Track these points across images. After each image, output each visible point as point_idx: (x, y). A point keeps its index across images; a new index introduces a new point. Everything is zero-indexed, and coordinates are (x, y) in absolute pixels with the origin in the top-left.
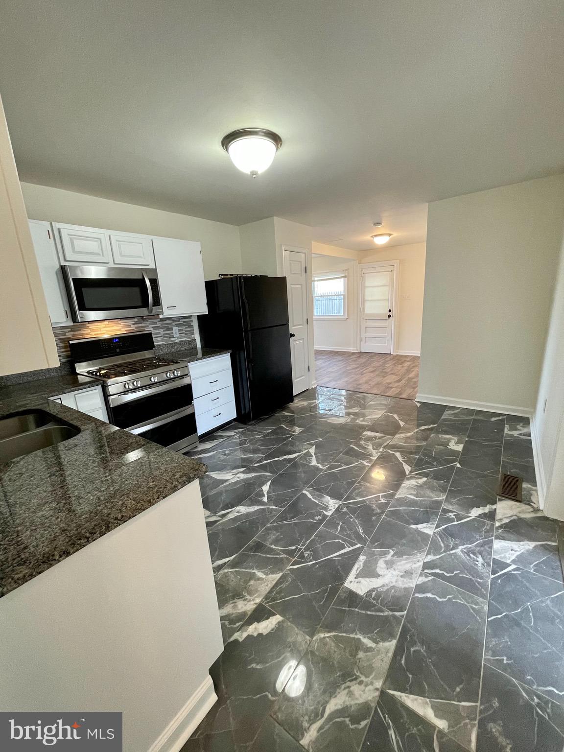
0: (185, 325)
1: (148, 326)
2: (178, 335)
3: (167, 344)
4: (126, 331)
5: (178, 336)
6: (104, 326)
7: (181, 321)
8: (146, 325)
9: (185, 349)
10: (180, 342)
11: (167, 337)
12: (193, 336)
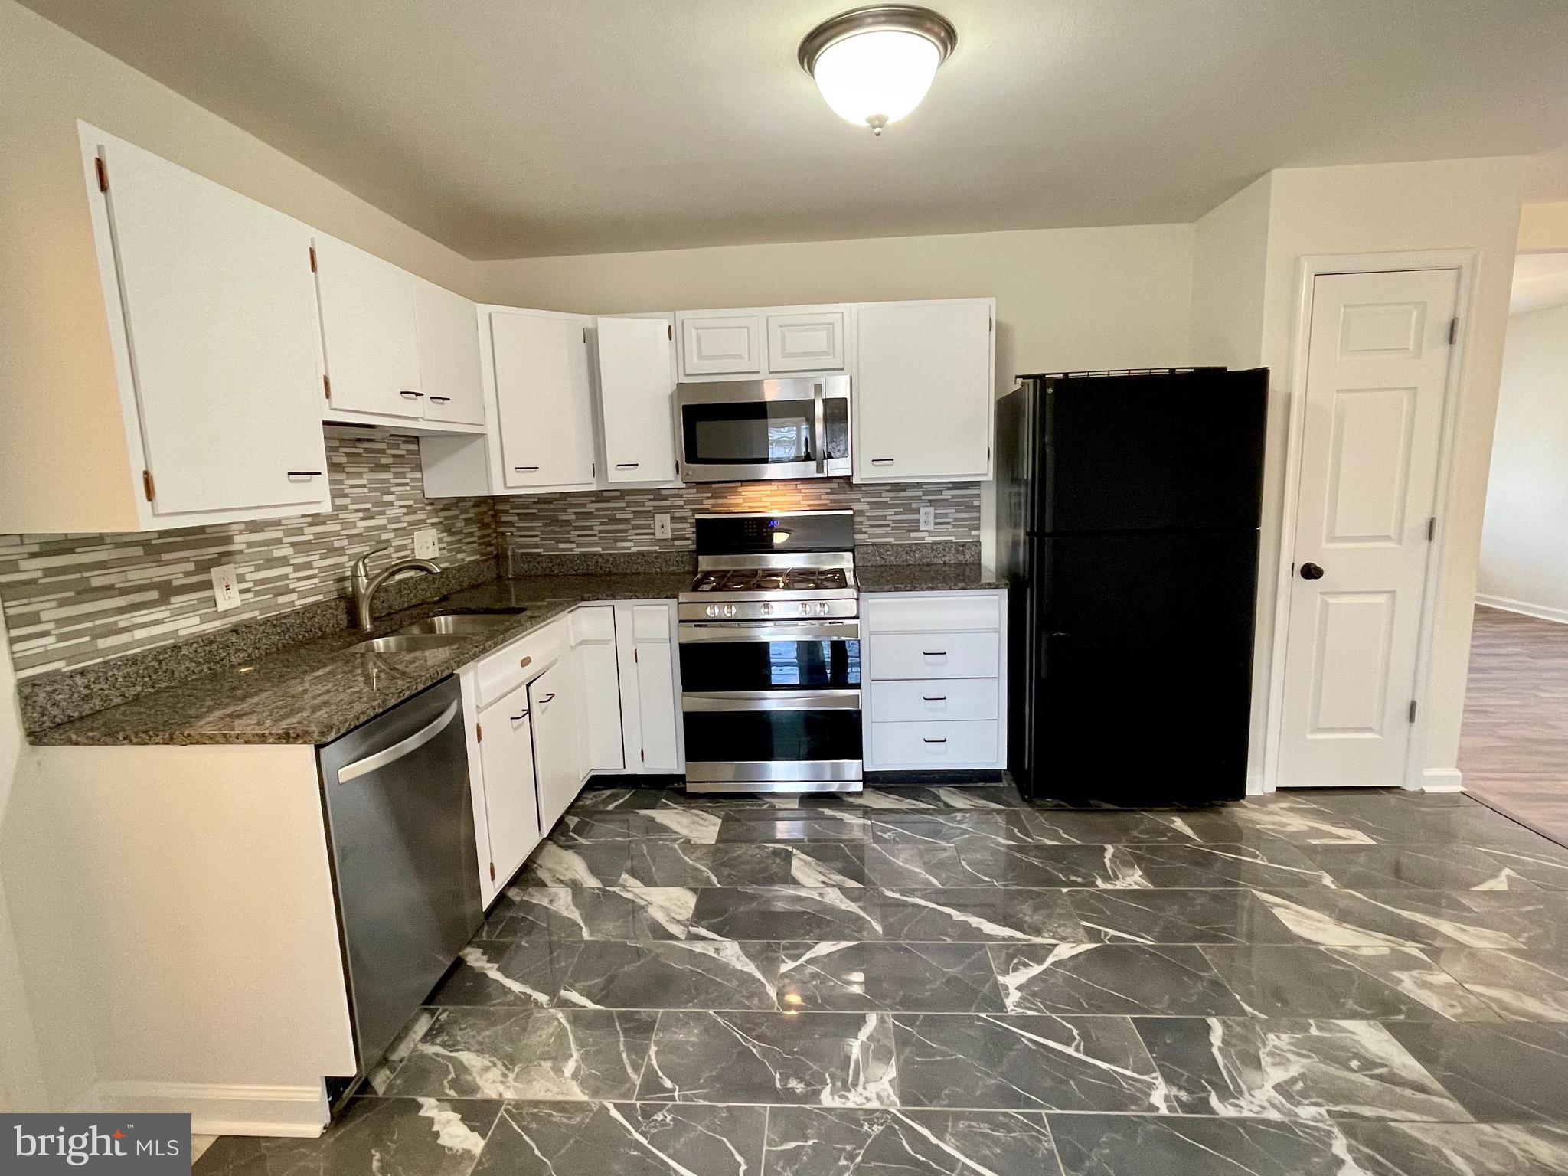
0: (957, 504)
1: (859, 500)
2: (931, 527)
3: (897, 545)
4: (809, 505)
5: (932, 529)
6: (769, 492)
7: (947, 495)
8: (854, 496)
9: (945, 564)
10: (935, 543)
11: (903, 528)
12: (974, 533)
